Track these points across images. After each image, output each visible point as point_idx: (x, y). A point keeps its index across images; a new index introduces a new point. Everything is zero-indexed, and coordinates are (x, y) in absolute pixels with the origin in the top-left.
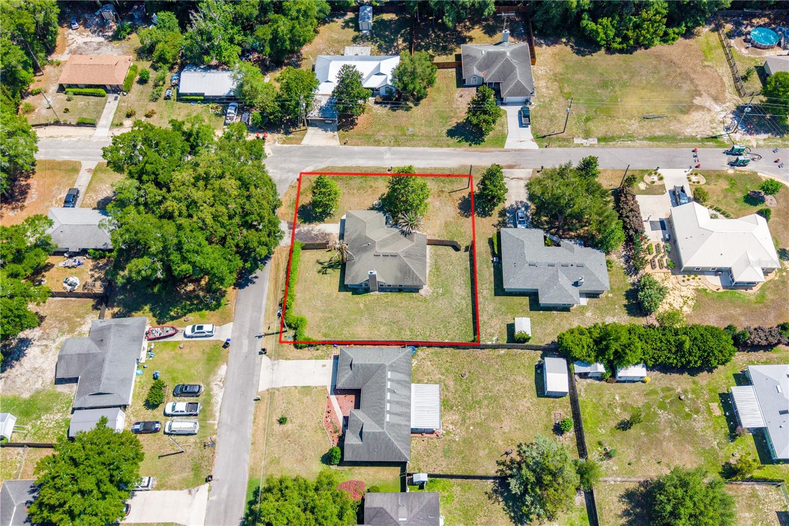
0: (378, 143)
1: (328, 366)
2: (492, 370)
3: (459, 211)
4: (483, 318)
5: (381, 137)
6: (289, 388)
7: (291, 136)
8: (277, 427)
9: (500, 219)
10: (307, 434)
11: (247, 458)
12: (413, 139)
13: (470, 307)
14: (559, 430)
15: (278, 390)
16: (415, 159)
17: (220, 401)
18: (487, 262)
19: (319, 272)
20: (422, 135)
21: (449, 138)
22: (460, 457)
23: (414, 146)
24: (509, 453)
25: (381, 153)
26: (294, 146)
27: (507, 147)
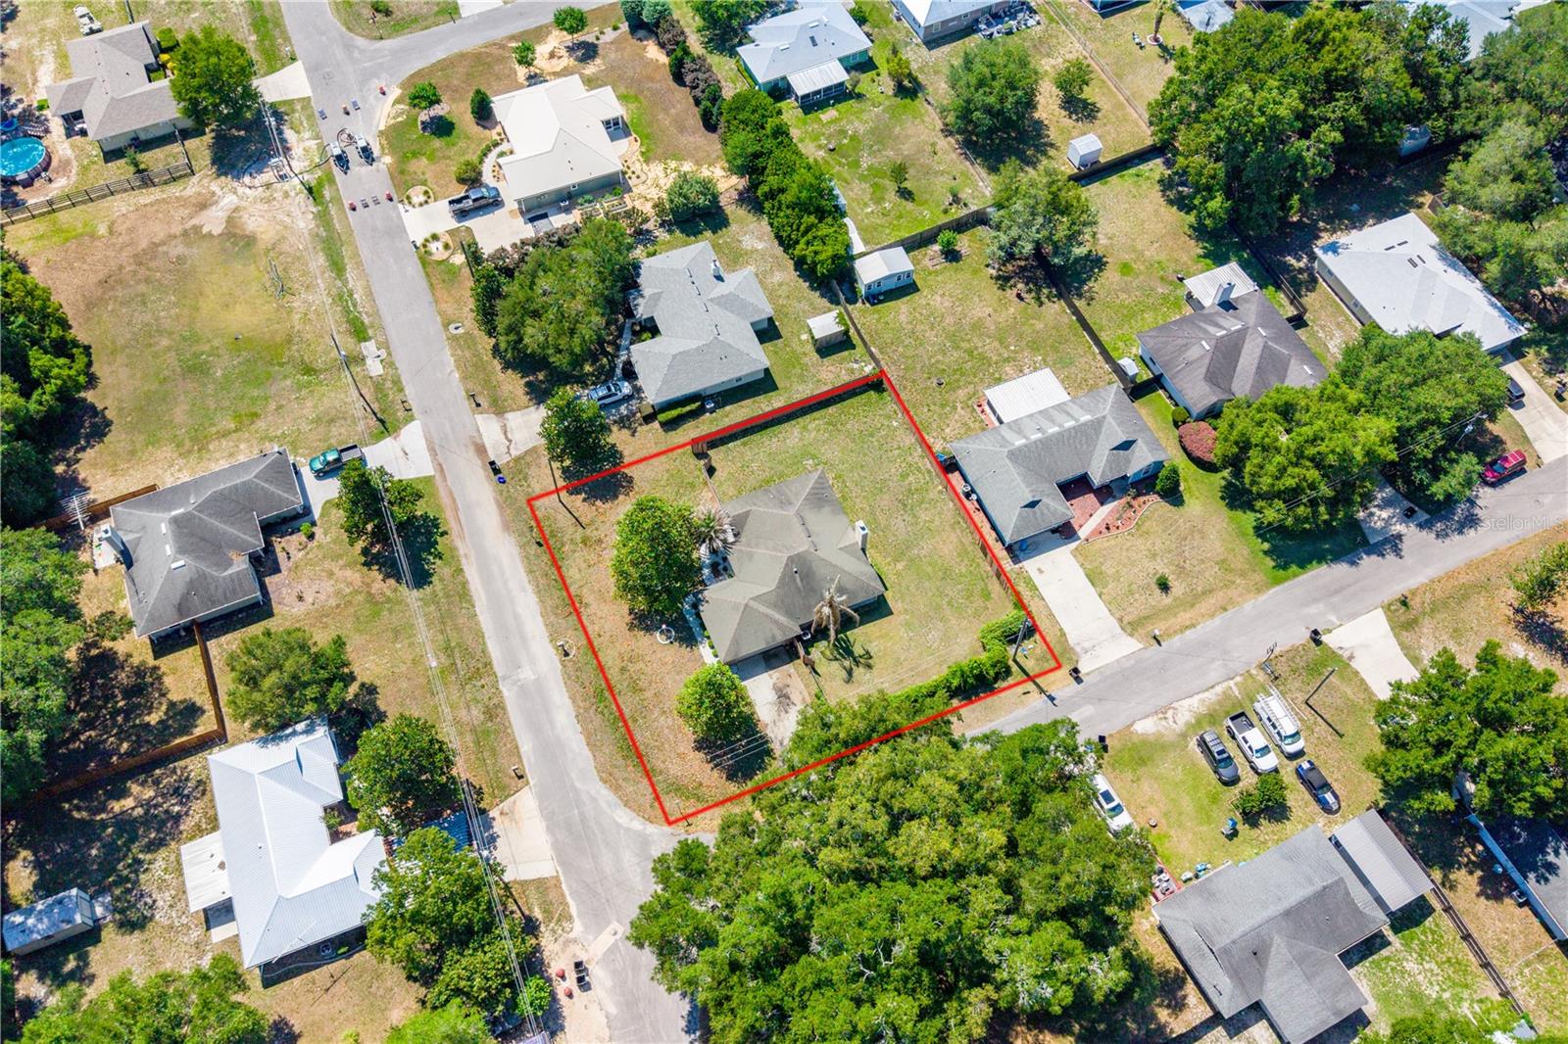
0: (494, 711)
1: (1037, 566)
2: (910, 352)
3: (621, 496)
5: (475, 712)
6: (1108, 604)
7: (537, 914)
8: (1178, 588)
9: (615, 428)
10: (1158, 542)
11: (1251, 605)
12: (459, 645)
13: (816, 414)
15: (1120, 620)
16: (517, 617)
17: (1197, 698)
18: (716, 419)
19: (869, 667)
20: (443, 631)
21: (434, 579)
23: (479, 635)
24: (1019, 296)
25: (523, 691)
26: (570, 887)
27: (429, 470)
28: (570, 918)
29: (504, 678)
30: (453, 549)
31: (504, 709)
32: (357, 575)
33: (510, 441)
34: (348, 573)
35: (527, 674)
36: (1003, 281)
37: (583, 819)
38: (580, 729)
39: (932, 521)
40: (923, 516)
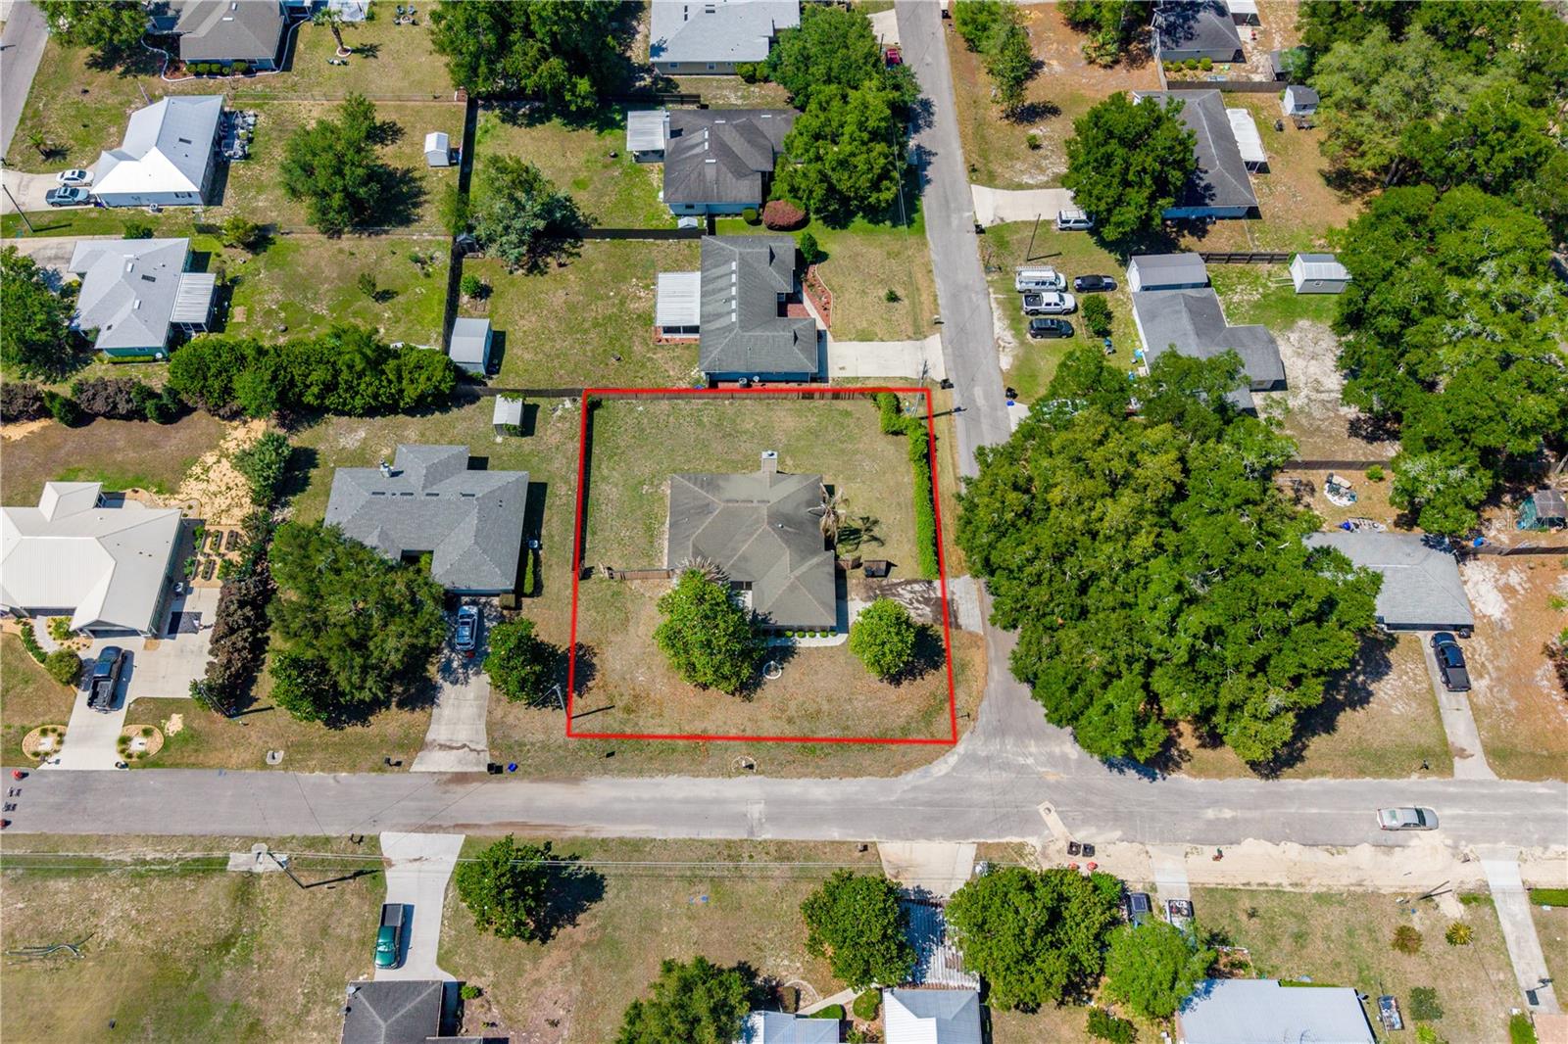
0: (784, 853)
1: (836, 368)
2: (570, 367)
3: (595, 661)
4: (575, 446)
5: (776, 871)
6: (892, 339)
8: (900, 292)
10: (855, 285)
11: (934, 252)
12: (692, 866)
13: (596, 465)
14: (482, 292)
15: (909, 338)
16: (686, 801)
17: (995, 321)
19: (876, 522)
20: (669, 880)
21: (599, 872)
22: (632, 262)
23: (690, 843)
24: (561, 265)
25: (772, 819)
26: (993, 836)
27: (458, 840)
28: (1022, 846)
29: (752, 833)
30: (573, 841)
31: (785, 843)
32: (555, 953)
33: (464, 746)
34: (546, 962)
35: (756, 810)
36: (534, 268)
37: (929, 804)
38: (836, 779)
39: (757, 422)
40: (749, 426)
